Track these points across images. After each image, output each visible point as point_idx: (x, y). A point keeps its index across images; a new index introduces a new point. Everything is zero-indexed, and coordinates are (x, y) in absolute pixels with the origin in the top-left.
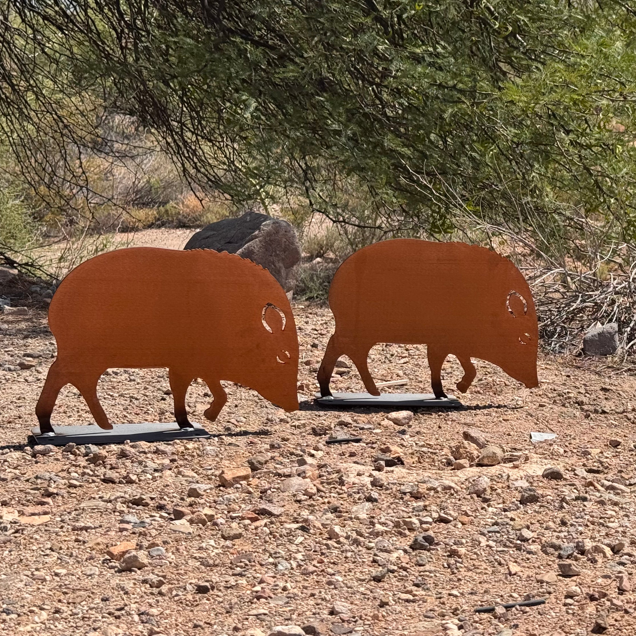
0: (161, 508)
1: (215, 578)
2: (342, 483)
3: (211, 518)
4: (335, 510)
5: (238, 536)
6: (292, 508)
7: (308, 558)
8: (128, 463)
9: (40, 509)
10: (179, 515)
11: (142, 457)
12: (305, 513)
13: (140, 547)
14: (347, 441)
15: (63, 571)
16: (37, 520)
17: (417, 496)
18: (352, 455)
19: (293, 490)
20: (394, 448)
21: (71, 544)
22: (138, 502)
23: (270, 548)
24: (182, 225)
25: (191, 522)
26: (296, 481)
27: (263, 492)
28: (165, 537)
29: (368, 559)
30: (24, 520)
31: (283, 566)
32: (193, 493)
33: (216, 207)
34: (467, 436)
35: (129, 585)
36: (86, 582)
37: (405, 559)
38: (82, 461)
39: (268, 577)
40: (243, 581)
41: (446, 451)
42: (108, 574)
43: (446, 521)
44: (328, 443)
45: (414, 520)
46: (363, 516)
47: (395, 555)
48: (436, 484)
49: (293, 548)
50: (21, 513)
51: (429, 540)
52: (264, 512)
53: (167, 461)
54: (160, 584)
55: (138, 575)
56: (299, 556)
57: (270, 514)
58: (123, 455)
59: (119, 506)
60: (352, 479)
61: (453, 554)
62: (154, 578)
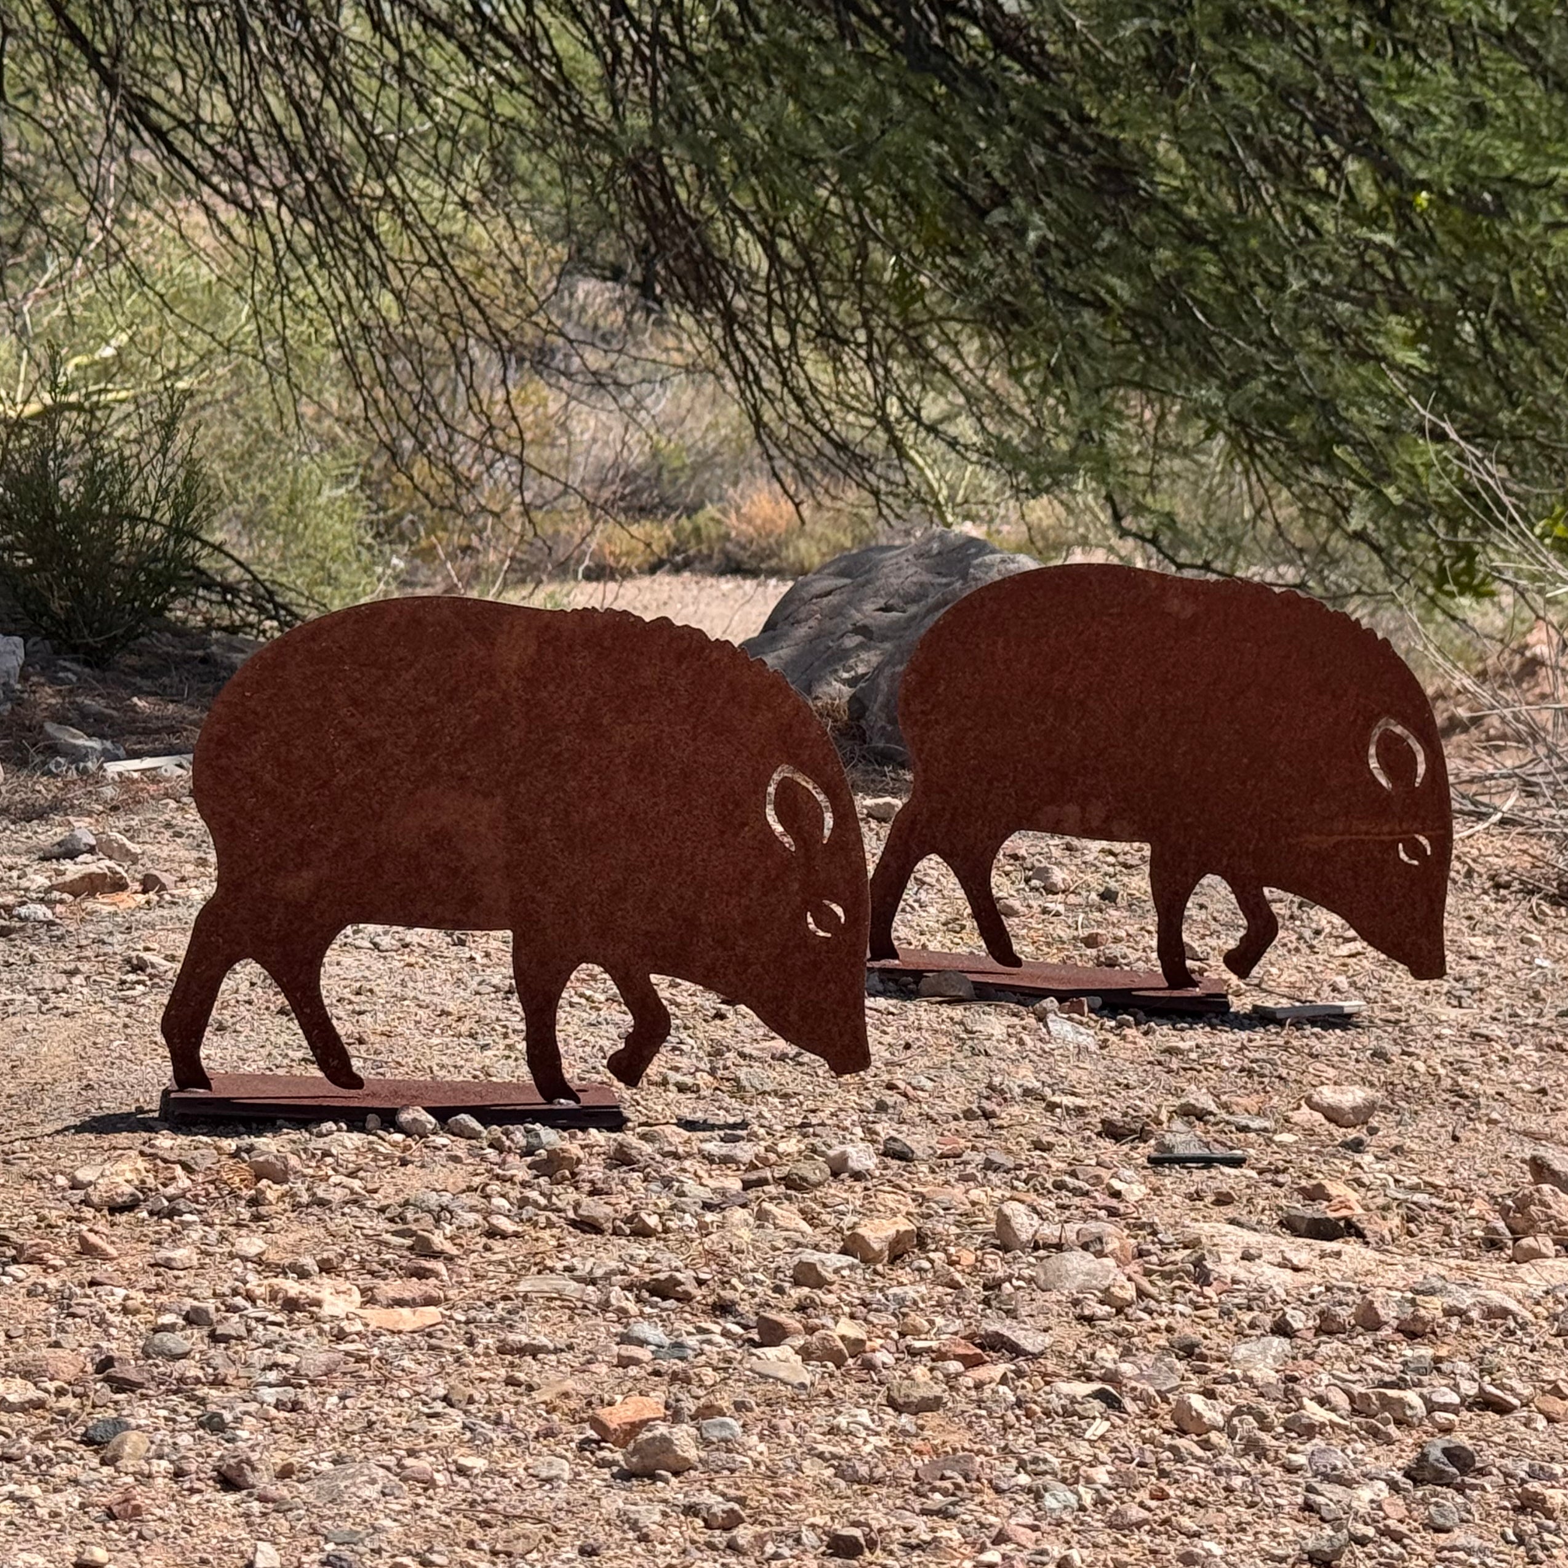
0: (723, 1309)
1: (878, 1519)
2: (1203, 1277)
3: (857, 1346)
4: (1188, 1351)
5: (933, 1404)
6: (1070, 1335)
7: (1124, 1483)
8: (635, 1179)
9: (414, 1288)
10: (773, 1334)
11: (671, 1168)
12: (1108, 1355)
13: (675, 1415)
14: (1207, 1162)
15: (478, 1464)
16: (409, 1319)
17: (1412, 1331)
18: (1223, 1200)
19: (1070, 1287)
20: (1336, 1189)
21: (499, 1390)
22: (664, 1289)
23: (1018, 1444)
24: (734, 568)
25: (806, 1353)
26: (1077, 1262)
27: (993, 1286)
28: (739, 1390)
29: (1290, 1498)
30: (376, 1316)
31: (1059, 1497)
32: (807, 1275)
33: (819, 524)
34: (1540, 1169)
35: (650, 1517)
36: (538, 1499)
37: (1395, 1508)
38: (519, 1168)
39: (1018, 1524)
40: (950, 1533)
41: (1480, 1206)
42: (597, 1479)
43: (1502, 1408)
44: (1155, 1162)
45: (1411, 1396)
46: (1265, 1373)
47: (1364, 1495)
48: (1465, 1299)
49: (1083, 1450)
50: (369, 1298)
51: (1459, 1457)
52: (998, 1344)
53: (734, 1184)
54: (732, 1521)
55: (672, 1489)
56: (1101, 1475)
57: (1015, 1350)
58: (622, 1159)
59: (617, 1296)
60: (1227, 1267)
61: (1530, 1504)
62: (719, 1506)
